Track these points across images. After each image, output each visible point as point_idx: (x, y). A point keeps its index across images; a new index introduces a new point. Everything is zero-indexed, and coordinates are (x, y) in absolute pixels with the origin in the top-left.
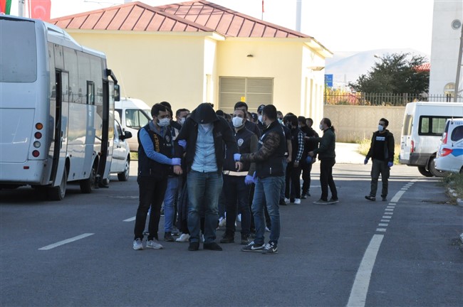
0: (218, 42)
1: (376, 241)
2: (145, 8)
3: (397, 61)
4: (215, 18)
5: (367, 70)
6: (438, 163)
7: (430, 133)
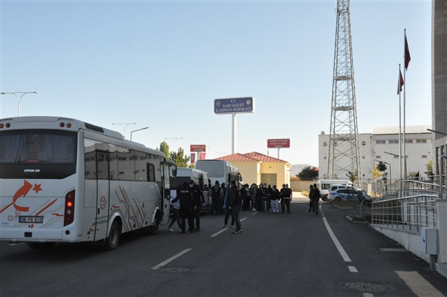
0: (261, 164)
3: (309, 168)
4: (260, 157)
5: (300, 171)
6: (329, 197)
7: (325, 189)
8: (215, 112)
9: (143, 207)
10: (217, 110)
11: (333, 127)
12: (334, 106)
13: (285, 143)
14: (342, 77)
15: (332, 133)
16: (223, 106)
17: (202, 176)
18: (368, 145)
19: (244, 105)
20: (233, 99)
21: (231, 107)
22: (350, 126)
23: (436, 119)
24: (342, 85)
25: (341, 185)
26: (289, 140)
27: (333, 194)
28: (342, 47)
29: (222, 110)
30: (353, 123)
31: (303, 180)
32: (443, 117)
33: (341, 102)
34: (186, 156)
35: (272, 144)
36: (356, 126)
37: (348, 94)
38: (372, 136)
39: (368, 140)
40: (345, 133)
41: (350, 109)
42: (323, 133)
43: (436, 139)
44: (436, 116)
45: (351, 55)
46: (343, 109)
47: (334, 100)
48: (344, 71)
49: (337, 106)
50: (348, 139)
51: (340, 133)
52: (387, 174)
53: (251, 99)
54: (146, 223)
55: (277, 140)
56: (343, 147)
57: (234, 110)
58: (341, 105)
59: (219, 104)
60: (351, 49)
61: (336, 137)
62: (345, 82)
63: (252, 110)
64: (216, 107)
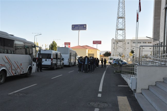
0: (88, 50)
1: (105, 72)
2: (80, 46)
3: (108, 52)
4: (88, 47)
5: (104, 53)
6: (112, 63)
7: (111, 60)
8: (72, 29)
9: (21, 65)
10: (73, 29)
11: (116, 36)
12: (117, 28)
13: (100, 43)
14: (121, 17)
15: (116, 39)
16: (75, 27)
17: (57, 53)
18: (130, 44)
19: (83, 27)
20: (79, 25)
21: (78, 28)
22: (123, 36)
23: (154, 34)
24: (121, 20)
25: (117, 59)
26: (101, 41)
27: (114, 62)
28: (121, 5)
29: (75, 29)
30: (124, 35)
31: (105, 56)
32: (157, 33)
33: (120, 27)
34: (58, 46)
35: (95, 42)
36: (125, 36)
37: (122, 24)
38: (132, 40)
39: (130, 42)
40: (121, 39)
41: (123, 30)
42: (113, 39)
43: (154, 42)
44: (154, 33)
45: (124, 9)
46: (121, 29)
47: (117, 26)
48: (121, 15)
49: (118, 28)
50: (122, 41)
51: (119, 39)
52: (134, 55)
53: (86, 25)
54: (23, 72)
55: (97, 41)
56: (120, 44)
57: (79, 29)
58: (120, 28)
59: (73, 26)
60: (124, 6)
61: (118, 40)
62: (122, 19)
63: (86, 29)
64: (72, 28)
